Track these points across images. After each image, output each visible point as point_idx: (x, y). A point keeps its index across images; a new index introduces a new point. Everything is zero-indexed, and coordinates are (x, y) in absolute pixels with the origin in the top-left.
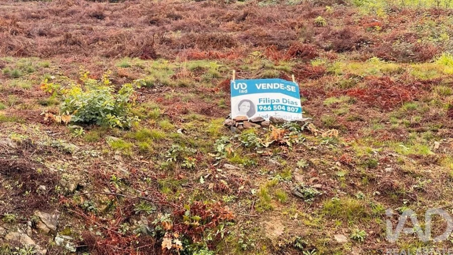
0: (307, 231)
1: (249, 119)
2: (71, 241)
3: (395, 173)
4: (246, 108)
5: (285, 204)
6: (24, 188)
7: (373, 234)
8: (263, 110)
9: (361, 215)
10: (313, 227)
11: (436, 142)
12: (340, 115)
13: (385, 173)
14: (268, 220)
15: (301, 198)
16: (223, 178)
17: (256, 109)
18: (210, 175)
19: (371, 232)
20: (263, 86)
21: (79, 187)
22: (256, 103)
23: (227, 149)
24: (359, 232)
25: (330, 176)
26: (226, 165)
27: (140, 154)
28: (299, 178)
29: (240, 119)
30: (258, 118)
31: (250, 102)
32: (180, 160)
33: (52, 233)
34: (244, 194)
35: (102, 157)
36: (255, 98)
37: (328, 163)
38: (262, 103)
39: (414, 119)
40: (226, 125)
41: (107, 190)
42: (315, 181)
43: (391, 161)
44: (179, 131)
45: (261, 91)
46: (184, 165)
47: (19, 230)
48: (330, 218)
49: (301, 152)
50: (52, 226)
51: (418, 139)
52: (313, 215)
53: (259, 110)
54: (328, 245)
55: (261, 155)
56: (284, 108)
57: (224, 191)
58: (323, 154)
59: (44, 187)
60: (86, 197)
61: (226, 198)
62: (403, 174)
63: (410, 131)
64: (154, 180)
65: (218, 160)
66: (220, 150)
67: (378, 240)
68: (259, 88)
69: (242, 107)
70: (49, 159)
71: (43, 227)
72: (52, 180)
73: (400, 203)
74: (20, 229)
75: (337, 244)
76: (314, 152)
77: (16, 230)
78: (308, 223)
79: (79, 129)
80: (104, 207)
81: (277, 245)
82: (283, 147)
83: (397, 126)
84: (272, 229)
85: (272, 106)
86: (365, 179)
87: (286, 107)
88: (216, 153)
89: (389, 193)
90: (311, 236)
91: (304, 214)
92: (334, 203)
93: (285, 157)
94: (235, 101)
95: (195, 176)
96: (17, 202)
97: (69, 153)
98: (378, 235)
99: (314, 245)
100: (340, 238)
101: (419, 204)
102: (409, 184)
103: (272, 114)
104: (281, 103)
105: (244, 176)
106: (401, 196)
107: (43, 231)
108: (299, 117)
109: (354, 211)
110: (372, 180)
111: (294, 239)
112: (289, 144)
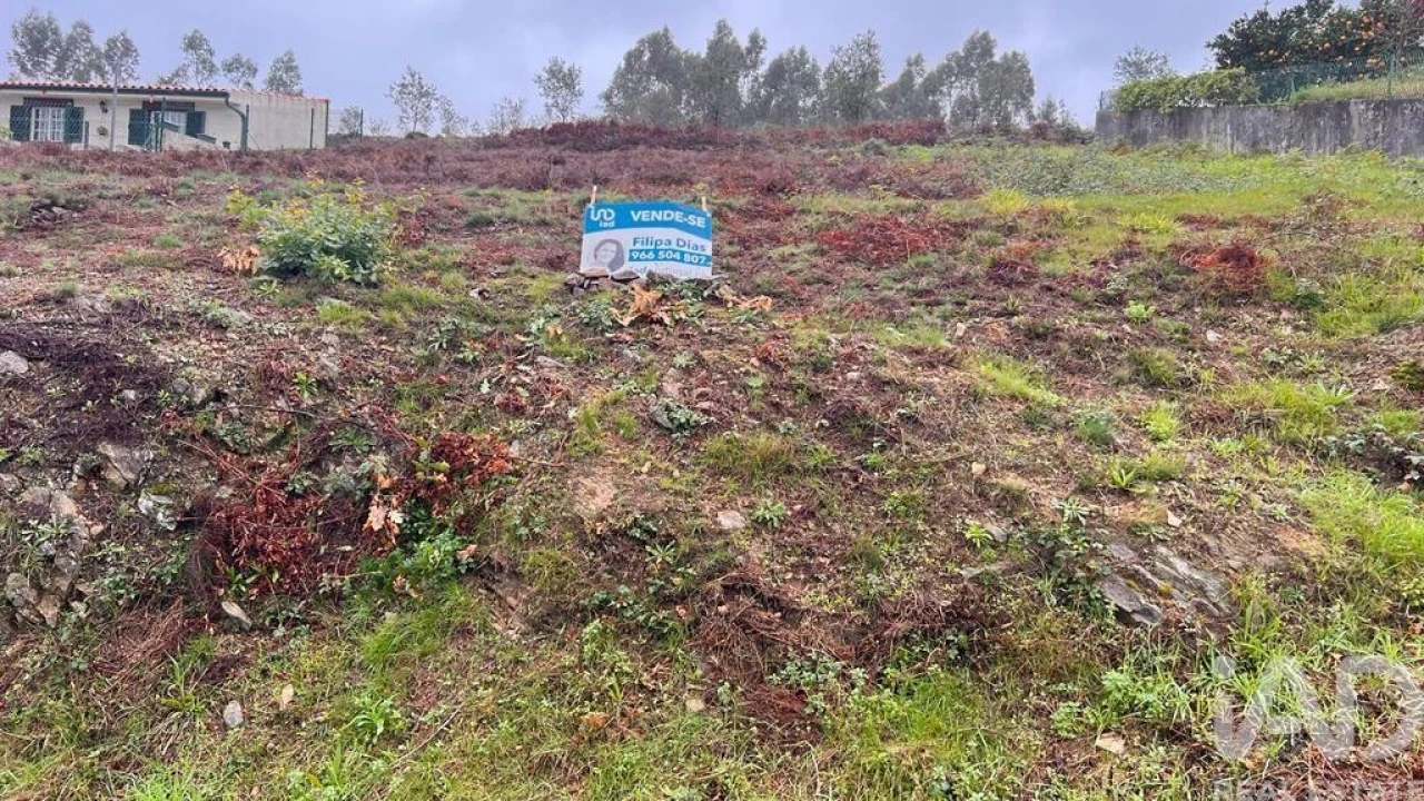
0: (660, 503)
1: (610, 274)
2: (168, 507)
3: (864, 382)
4: (609, 253)
5: (631, 441)
6: (88, 394)
7: (801, 512)
8: (638, 259)
9: (779, 469)
10: (677, 493)
11: (959, 324)
12: (790, 273)
13: (846, 382)
14: (587, 476)
15: (667, 432)
16: (523, 385)
17: (627, 256)
18: (503, 378)
19: (798, 507)
20: (644, 215)
21: (218, 396)
22: (628, 245)
23: (550, 328)
24: (771, 506)
25: (733, 386)
26: (540, 359)
27: (380, 332)
28: (672, 388)
29: (594, 273)
30: (625, 274)
31: (617, 243)
32: (454, 345)
33: (131, 490)
34: (553, 418)
35: (296, 338)
36: (626, 236)
37: (733, 359)
38: (638, 246)
39: (923, 283)
40: (566, 284)
41: (281, 403)
42: (702, 396)
43: (861, 359)
44: (474, 294)
45: (641, 224)
46: (461, 356)
47: (50, 483)
48: (717, 472)
49: (688, 336)
50: (131, 476)
51: (926, 317)
52: (682, 467)
53: (631, 259)
54: (701, 533)
55: (611, 342)
56: (678, 256)
57: (519, 411)
58: (730, 342)
59: (131, 394)
60: (229, 417)
61: (517, 425)
62: (879, 384)
63: (913, 304)
64: (390, 384)
65: (528, 348)
66: (534, 328)
67: (811, 525)
68: (636, 218)
69: (601, 253)
70: (170, 338)
71: (114, 476)
72: (153, 380)
73: (866, 445)
74: (55, 480)
75: (722, 533)
76: (713, 338)
77: (44, 483)
78: (666, 482)
79: (272, 282)
80: (270, 436)
81: (593, 531)
82: (657, 327)
83: (890, 293)
84: (593, 493)
85: (656, 251)
86: (801, 394)
87: (682, 253)
88: (528, 334)
89: (847, 424)
90: (669, 512)
91: (664, 465)
92: (728, 442)
93: (654, 347)
94: (590, 240)
95: (477, 377)
96: (64, 424)
97: (219, 326)
98: (812, 514)
99: (673, 531)
100: (730, 520)
101: (905, 448)
102: (889, 406)
103: (652, 266)
104: (674, 246)
105: (565, 380)
106: (870, 432)
107: (113, 484)
108: (705, 273)
109: (768, 460)
110: (815, 397)
111: (630, 519)
112: (667, 320)
